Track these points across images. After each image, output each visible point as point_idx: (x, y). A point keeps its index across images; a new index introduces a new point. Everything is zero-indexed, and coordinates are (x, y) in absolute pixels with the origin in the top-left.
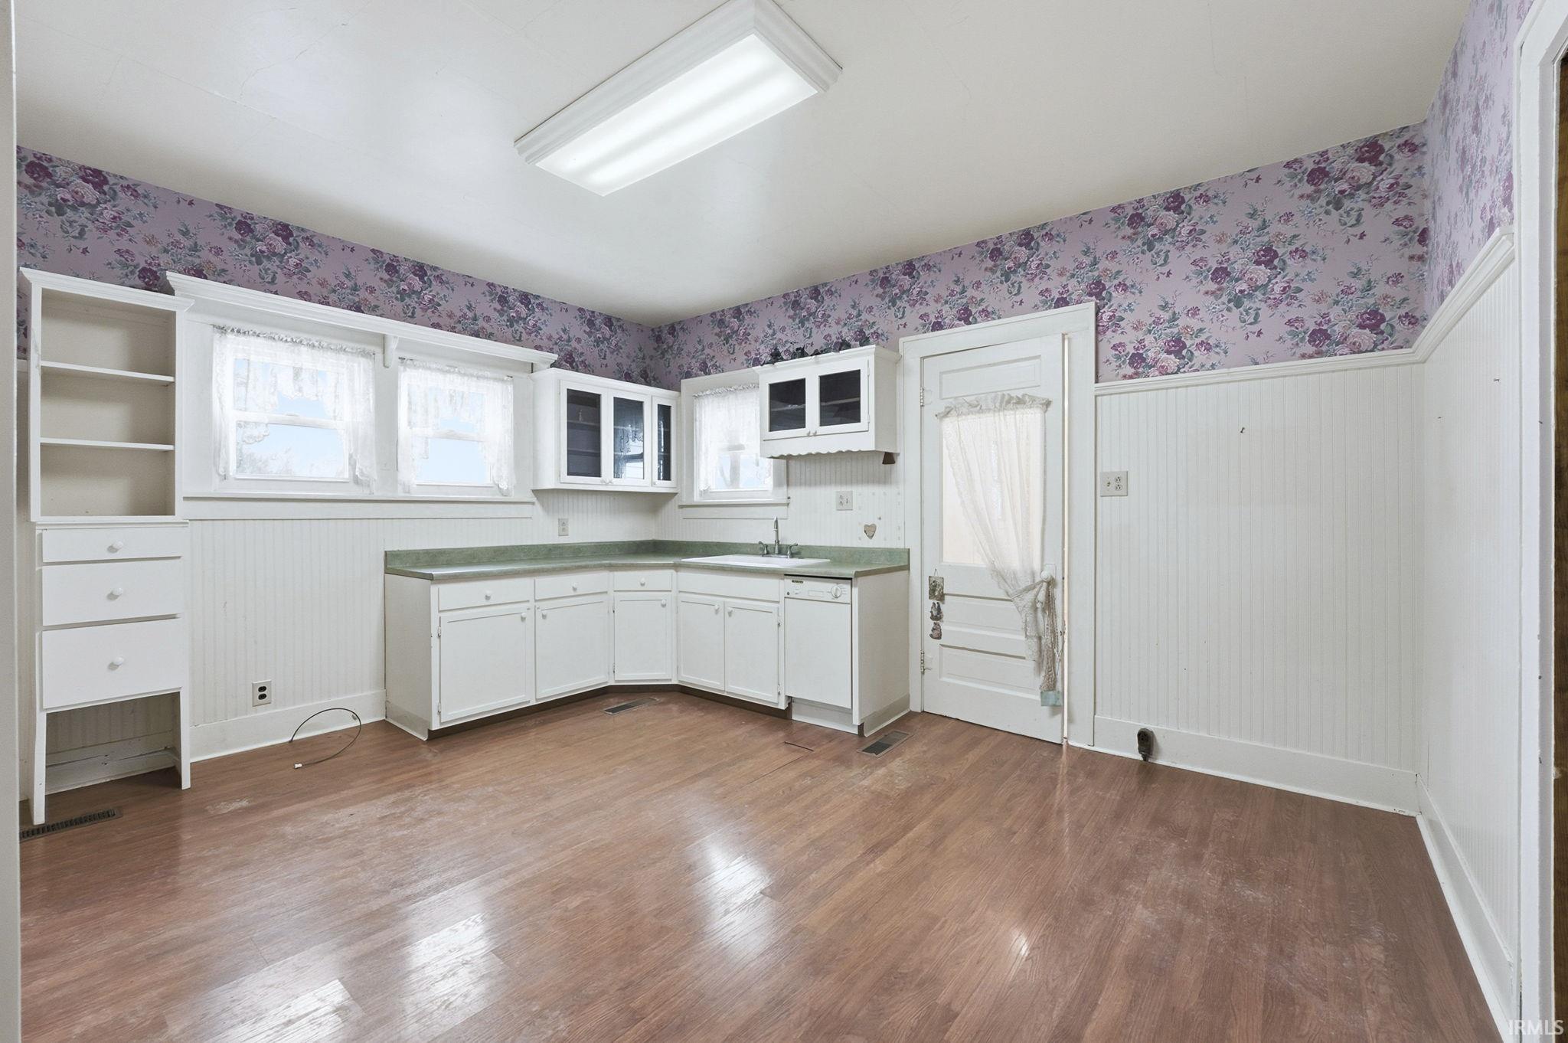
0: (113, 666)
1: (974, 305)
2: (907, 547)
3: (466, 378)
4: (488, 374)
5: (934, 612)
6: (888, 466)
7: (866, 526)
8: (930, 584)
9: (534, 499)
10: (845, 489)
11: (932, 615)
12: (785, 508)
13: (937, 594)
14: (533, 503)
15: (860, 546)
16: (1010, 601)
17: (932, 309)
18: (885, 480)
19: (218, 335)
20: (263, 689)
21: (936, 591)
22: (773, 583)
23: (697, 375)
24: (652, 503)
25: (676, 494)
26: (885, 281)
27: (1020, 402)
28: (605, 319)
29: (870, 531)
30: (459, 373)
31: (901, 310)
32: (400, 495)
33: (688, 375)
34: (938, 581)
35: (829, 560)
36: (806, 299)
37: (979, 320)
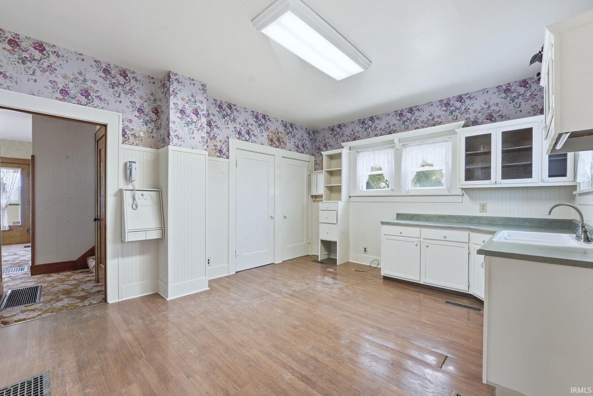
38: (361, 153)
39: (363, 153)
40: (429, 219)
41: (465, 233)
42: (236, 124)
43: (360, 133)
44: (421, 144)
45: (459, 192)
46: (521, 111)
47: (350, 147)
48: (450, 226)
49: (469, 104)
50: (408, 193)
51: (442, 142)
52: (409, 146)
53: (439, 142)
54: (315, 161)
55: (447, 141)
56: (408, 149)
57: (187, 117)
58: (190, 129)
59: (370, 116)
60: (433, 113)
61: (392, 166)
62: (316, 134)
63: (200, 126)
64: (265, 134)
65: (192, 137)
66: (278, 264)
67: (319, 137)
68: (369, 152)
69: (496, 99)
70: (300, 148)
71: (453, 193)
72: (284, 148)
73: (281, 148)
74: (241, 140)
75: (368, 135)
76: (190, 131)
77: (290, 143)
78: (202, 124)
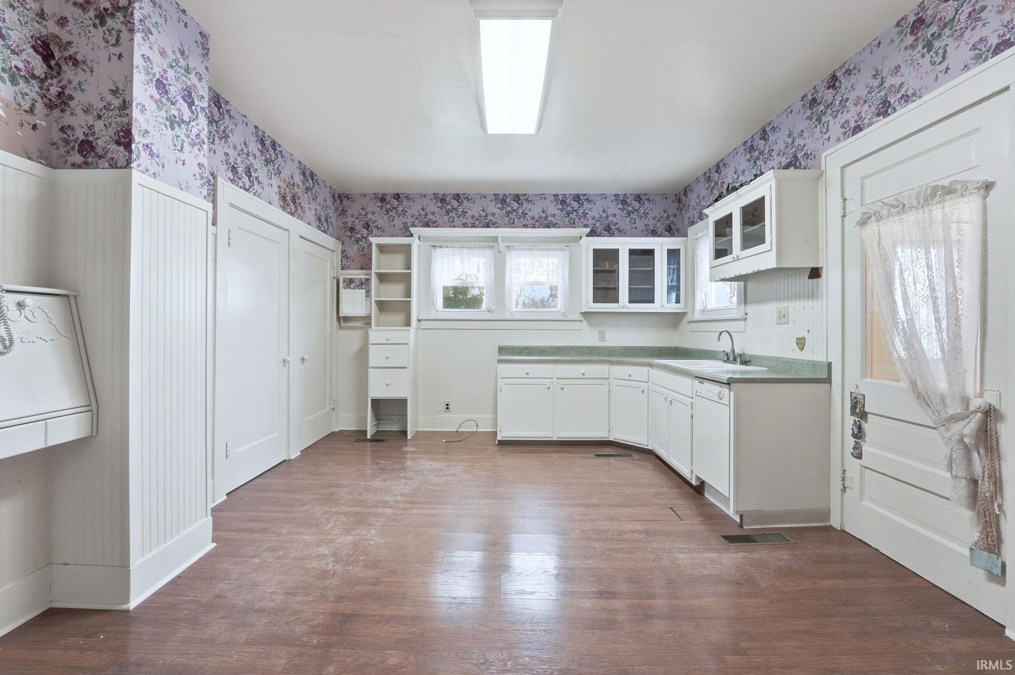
0: (388, 385)
1: (893, 94)
2: (829, 361)
3: (541, 251)
4: (553, 246)
5: (854, 430)
6: (815, 280)
7: (798, 339)
8: (852, 400)
9: (582, 318)
10: (783, 305)
11: (853, 433)
12: (743, 322)
13: (858, 411)
14: (581, 321)
15: (794, 357)
16: (935, 428)
17: (850, 116)
18: (812, 295)
19: (433, 250)
20: (447, 405)
21: (858, 409)
22: (688, 381)
23: (697, 222)
24: (675, 320)
25: (686, 313)
26: (814, 102)
27: (949, 191)
28: (635, 197)
29: (801, 343)
30: (538, 249)
31: (826, 125)
32: (507, 316)
33: (693, 223)
34: (860, 398)
35: (767, 369)
36: (757, 141)
37: (897, 108)
38: (438, 249)
39: (442, 249)
40: (544, 352)
41: (605, 367)
42: (229, 147)
43: (437, 215)
44: (531, 249)
45: (578, 317)
46: (636, 228)
47: (419, 236)
48: (589, 359)
49: (587, 208)
50: (513, 316)
51: (558, 249)
52: (515, 250)
53: (554, 249)
54: (343, 252)
55: (563, 249)
56: (513, 253)
57: (171, 105)
58: (175, 138)
59: (456, 192)
60: (546, 210)
61: (491, 275)
62: (345, 201)
63: (197, 136)
64: (275, 181)
65: (181, 160)
66: (295, 459)
67: (354, 209)
68: (453, 249)
69: (614, 208)
70: (322, 223)
71: (570, 317)
72: (301, 219)
73: (298, 216)
74: (237, 185)
75: (451, 222)
76: (177, 143)
77: (310, 209)
78: (200, 131)
